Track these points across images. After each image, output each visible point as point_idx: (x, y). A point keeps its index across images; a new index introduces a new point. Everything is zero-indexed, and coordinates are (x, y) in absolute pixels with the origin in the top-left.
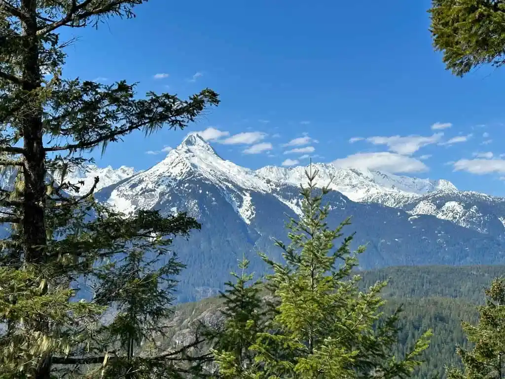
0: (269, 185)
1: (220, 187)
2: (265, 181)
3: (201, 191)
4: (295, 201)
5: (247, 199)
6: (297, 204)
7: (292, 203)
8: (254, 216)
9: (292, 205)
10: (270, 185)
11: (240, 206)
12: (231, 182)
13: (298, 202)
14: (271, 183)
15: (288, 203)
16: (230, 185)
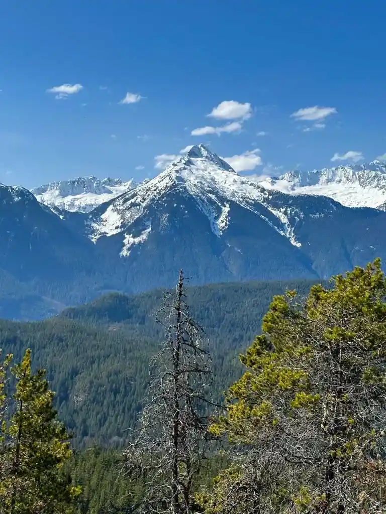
0: (262, 194)
1: (201, 199)
2: (259, 190)
3: (175, 205)
4: (283, 210)
5: (226, 209)
6: (285, 213)
7: (280, 212)
8: (227, 227)
9: (278, 214)
10: (264, 194)
11: (217, 218)
12: (216, 194)
13: (286, 210)
14: (265, 192)
15: (275, 212)
16: (213, 197)
